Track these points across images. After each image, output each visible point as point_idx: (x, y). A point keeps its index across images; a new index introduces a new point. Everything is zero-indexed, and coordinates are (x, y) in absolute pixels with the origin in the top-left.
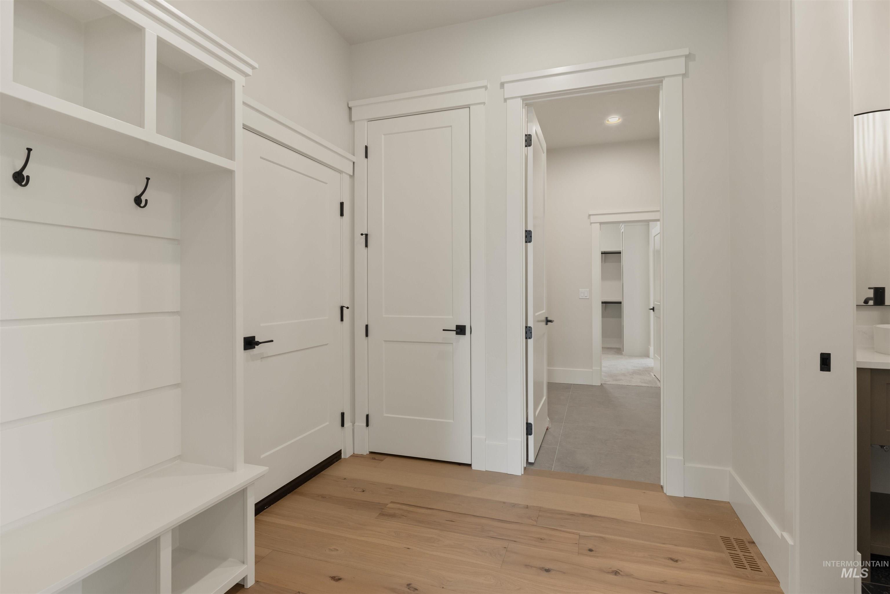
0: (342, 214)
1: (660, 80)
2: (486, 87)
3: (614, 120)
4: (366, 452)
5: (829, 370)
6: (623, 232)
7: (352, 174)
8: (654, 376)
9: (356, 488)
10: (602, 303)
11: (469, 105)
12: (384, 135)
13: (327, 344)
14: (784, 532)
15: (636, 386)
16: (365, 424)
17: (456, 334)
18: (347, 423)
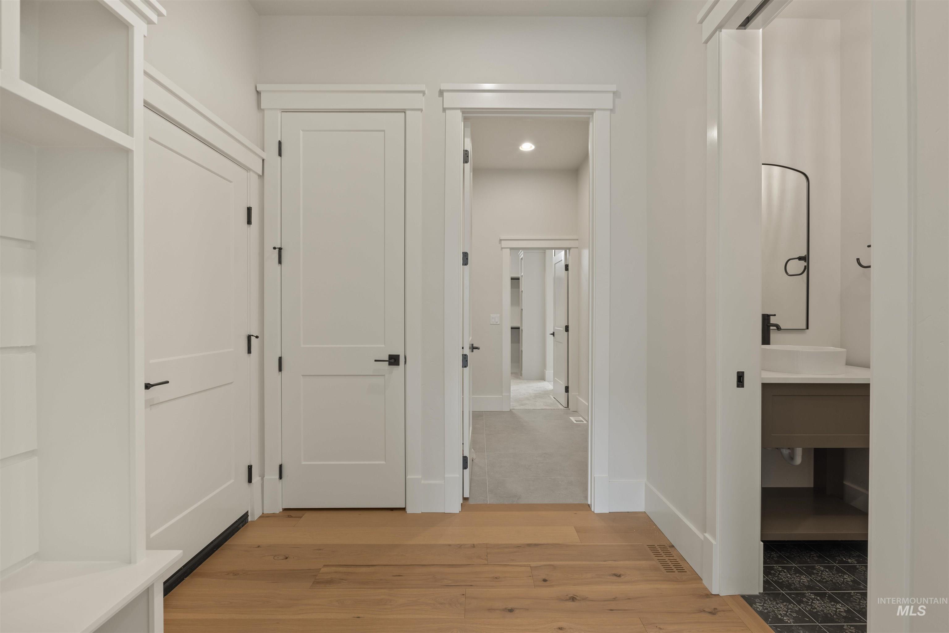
0: (249, 222)
1: (591, 112)
2: (423, 93)
3: (527, 147)
4: (278, 509)
5: (743, 386)
6: (522, 258)
7: (261, 174)
8: (554, 399)
9: (275, 556)
10: (512, 328)
11: (405, 109)
12: (303, 131)
13: (232, 383)
14: (706, 533)
15: (541, 409)
16: (278, 476)
17: (389, 365)
18: (256, 478)
